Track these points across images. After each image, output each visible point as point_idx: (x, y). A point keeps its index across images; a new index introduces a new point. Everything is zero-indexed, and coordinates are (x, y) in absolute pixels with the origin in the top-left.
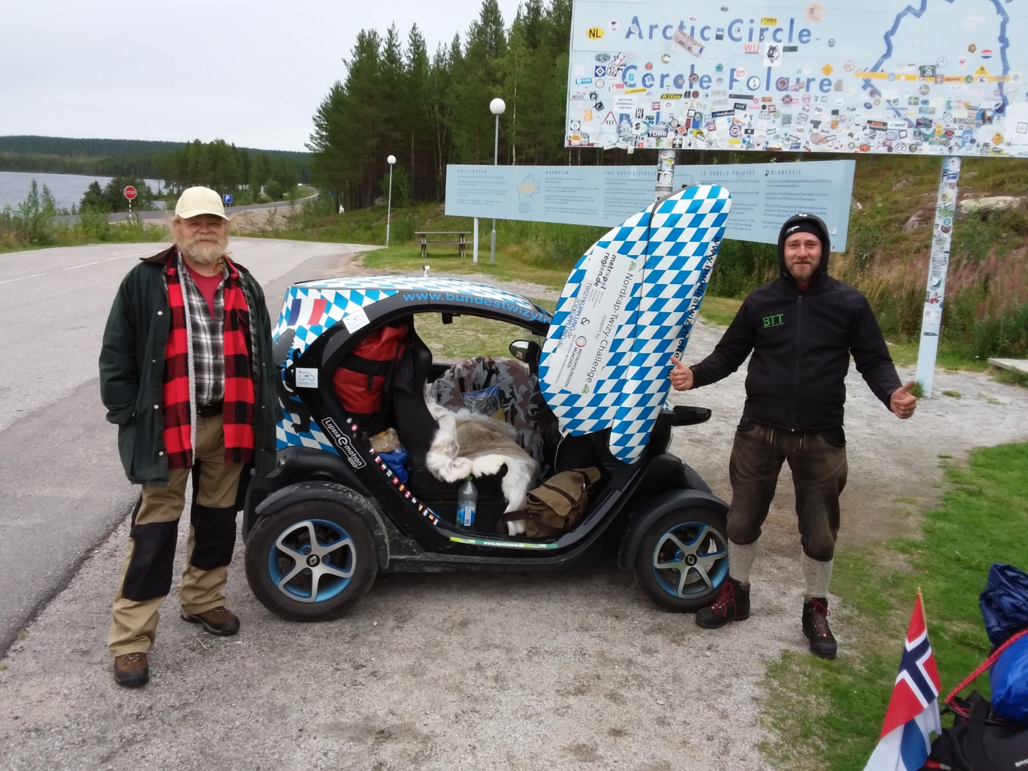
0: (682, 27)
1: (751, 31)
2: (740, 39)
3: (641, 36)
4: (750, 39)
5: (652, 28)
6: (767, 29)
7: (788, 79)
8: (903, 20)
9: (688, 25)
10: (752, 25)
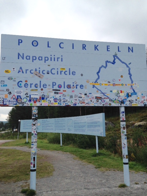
0: (36, 70)
1: (58, 71)
2: (54, 74)
3: (23, 72)
5: (26, 70)
6: (62, 71)
7: (70, 85)
8: (101, 69)
9: (38, 69)
10: (58, 70)
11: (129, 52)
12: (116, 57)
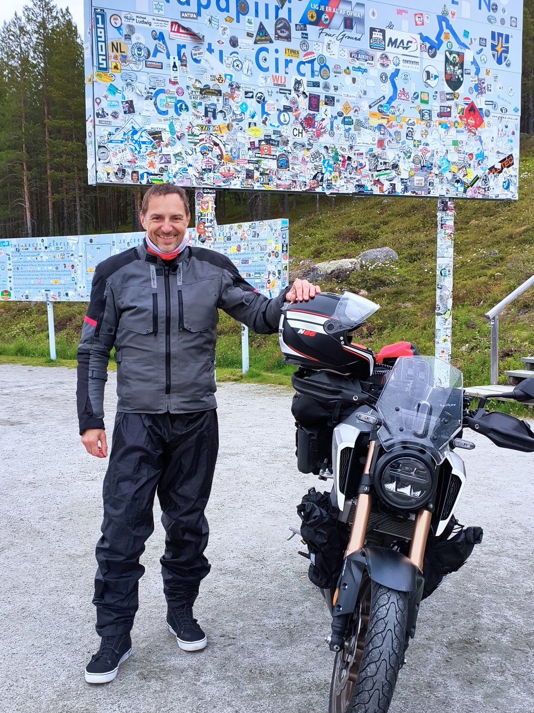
1: (277, 60)
2: (267, 70)
4: (277, 70)
6: (291, 61)
11: (480, 8)
12: (444, 24)
